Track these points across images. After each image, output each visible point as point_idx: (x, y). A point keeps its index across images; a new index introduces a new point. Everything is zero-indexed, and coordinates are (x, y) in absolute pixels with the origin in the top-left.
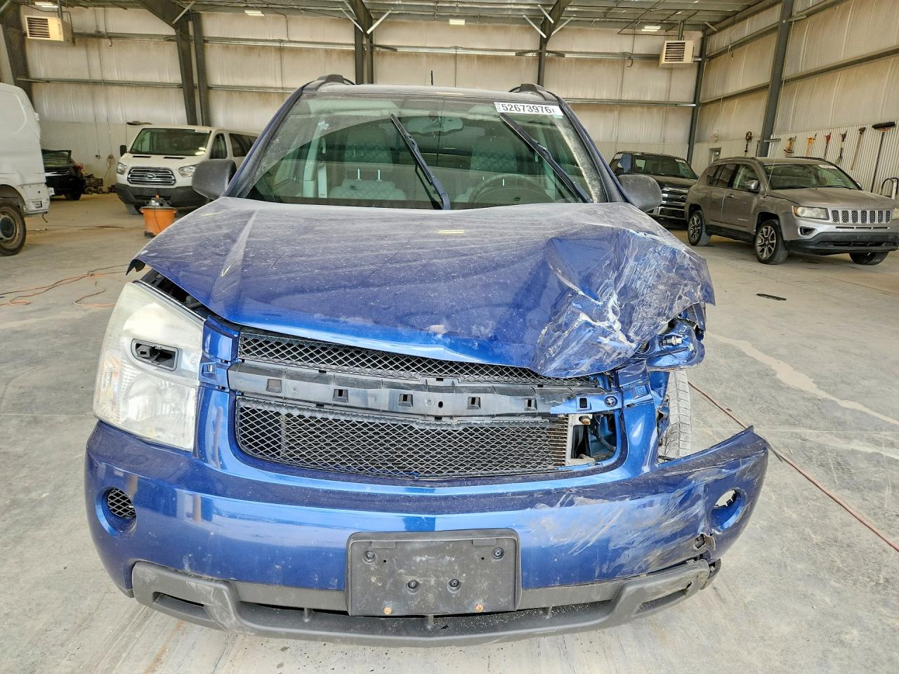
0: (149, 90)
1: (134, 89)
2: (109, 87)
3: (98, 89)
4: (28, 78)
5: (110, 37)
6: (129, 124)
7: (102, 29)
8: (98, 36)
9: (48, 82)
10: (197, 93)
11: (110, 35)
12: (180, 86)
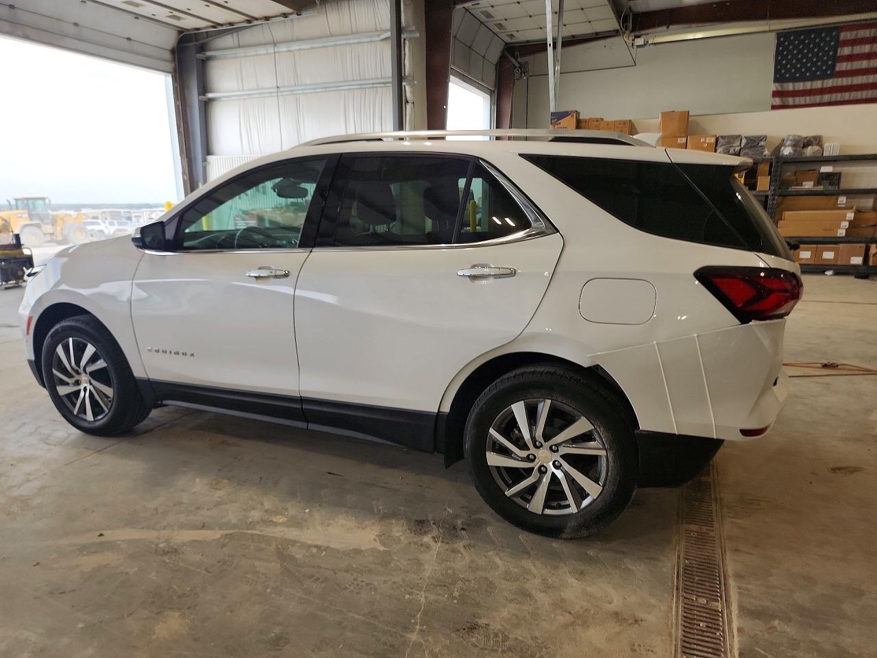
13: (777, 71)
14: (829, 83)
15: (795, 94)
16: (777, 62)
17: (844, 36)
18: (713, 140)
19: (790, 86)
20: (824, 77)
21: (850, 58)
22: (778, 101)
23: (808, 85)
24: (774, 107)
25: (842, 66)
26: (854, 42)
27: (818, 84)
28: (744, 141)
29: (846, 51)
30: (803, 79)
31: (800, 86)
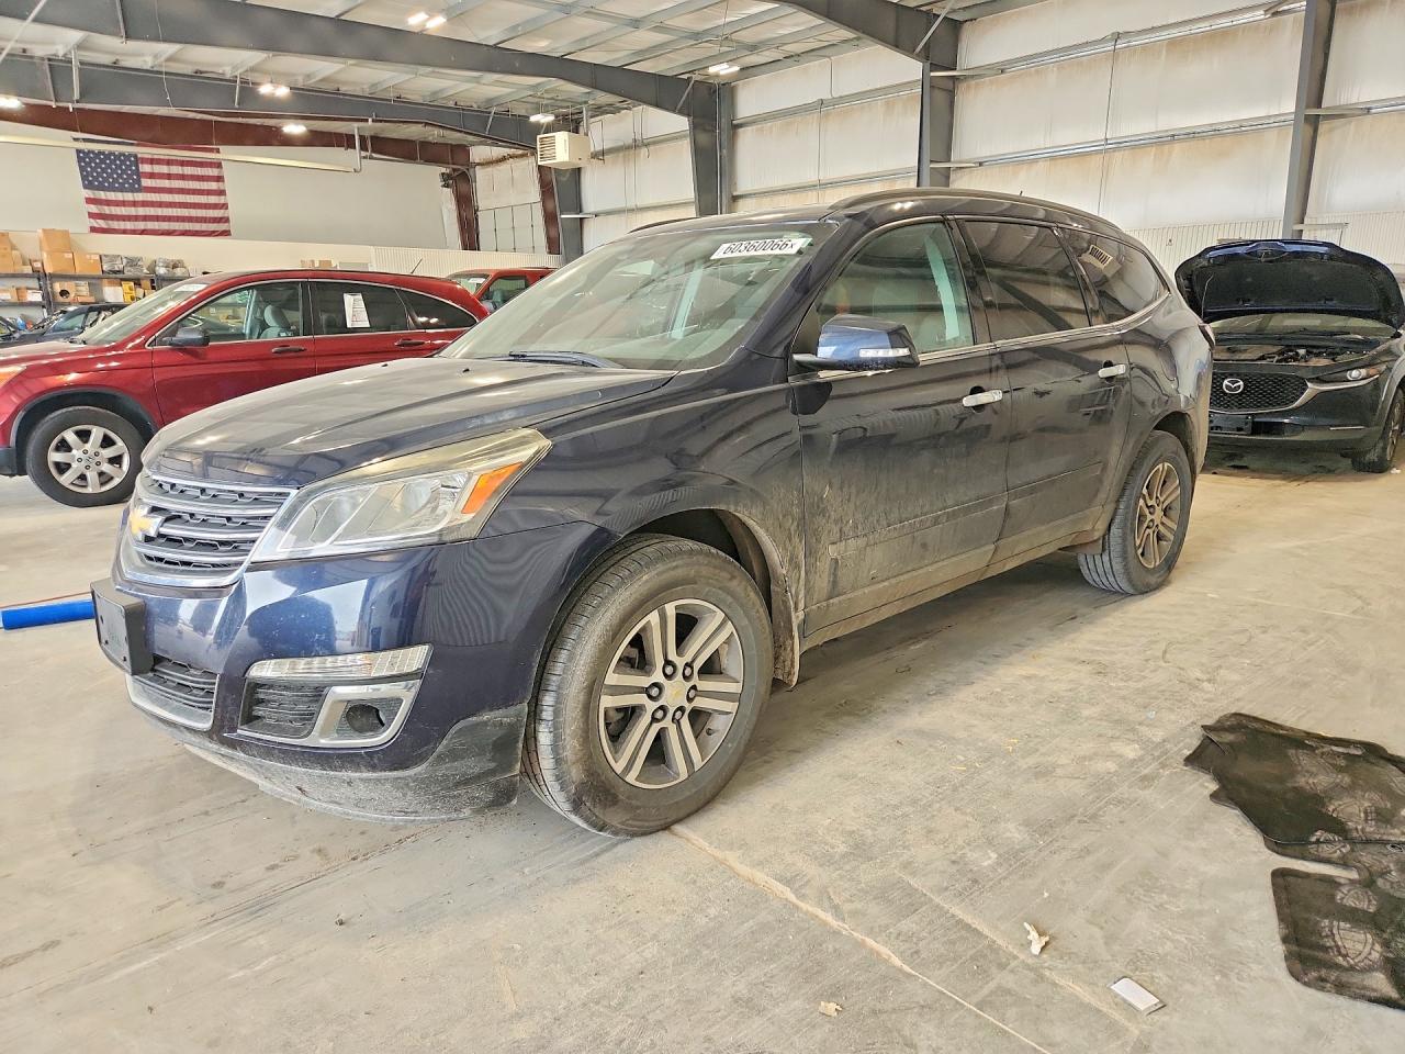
13: (84, 178)
14: (140, 197)
15: (108, 203)
16: (82, 169)
18: (98, 258)
19: (102, 195)
20: (133, 190)
21: (152, 176)
22: (94, 209)
23: (119, 196)
24: (91, 215)
25: (146, 182)
26: (152, 161)
27: (129, 197)
28: (125, 260)
29: (146, 168)
30: (111, 189)
31: (112, 196)
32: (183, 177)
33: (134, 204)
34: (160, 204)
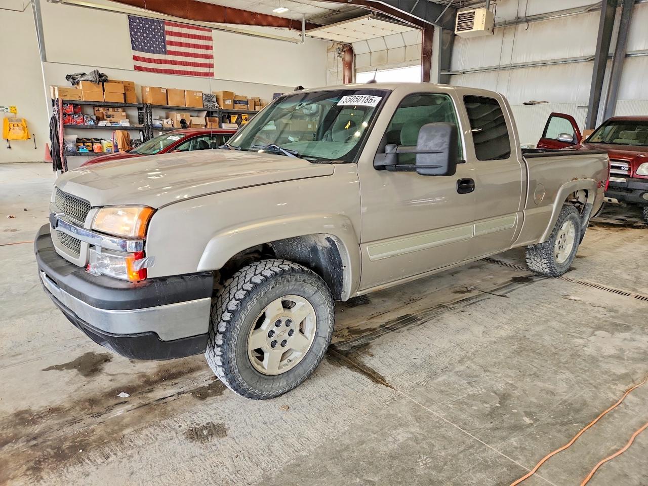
0: (555, 68)
1: (539, 68)
2: (515, 71)
3: (504, 74)
4: (449, 71)
5: (528, 20)
6: (525, 104)
7: (522, 14)
8: (518, 21)
9: (464, 73)
10: (609, 64)
11: (528, 18)
12: (591, 59)
13: (133, 42)
14: (165, 57)
16: (132, 36)
17: (167, 28)
19: (143, 55)
20: (161, 52)
22: (138, 63)
24: (136, 68)
25: (169, 48)
27: (159, 57)
30: (148, 51)
32: (188, 45)
33: (160, 62)
34: (175, 63)
